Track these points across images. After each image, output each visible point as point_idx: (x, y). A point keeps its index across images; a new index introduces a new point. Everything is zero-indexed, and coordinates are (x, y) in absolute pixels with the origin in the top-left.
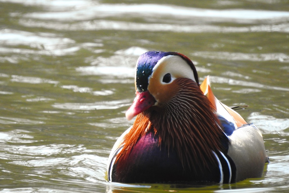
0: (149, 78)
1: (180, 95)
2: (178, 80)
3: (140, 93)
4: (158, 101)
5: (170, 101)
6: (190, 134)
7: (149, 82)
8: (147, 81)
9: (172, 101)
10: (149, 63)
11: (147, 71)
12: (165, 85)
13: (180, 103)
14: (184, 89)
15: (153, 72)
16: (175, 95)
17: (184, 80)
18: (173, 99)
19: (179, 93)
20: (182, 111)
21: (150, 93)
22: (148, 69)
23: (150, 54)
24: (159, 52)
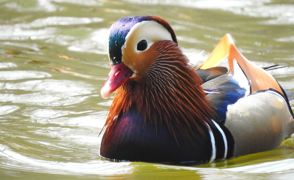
0: (122, 48)
1: (160, 61)
2: (155, 45)
3: (114, 66)
4: (135, 72)
5: (149, 69)
6: (178, 103)
7: (123, 53)
8: (121, 52)
9: (152, 69)
10: (122, 32)
11: (120, 41)
12: (140, 53)
13: (161, 71)
14: (164, 53)
15: (126, 40)
16: (154, 62)
17: (162, 44)
18: (152, 67)
19: (158, 59)
20: (165, 79)
21: (125, 65)
22: (121, 38)
23: (122, 22)
24: (132, 18)
